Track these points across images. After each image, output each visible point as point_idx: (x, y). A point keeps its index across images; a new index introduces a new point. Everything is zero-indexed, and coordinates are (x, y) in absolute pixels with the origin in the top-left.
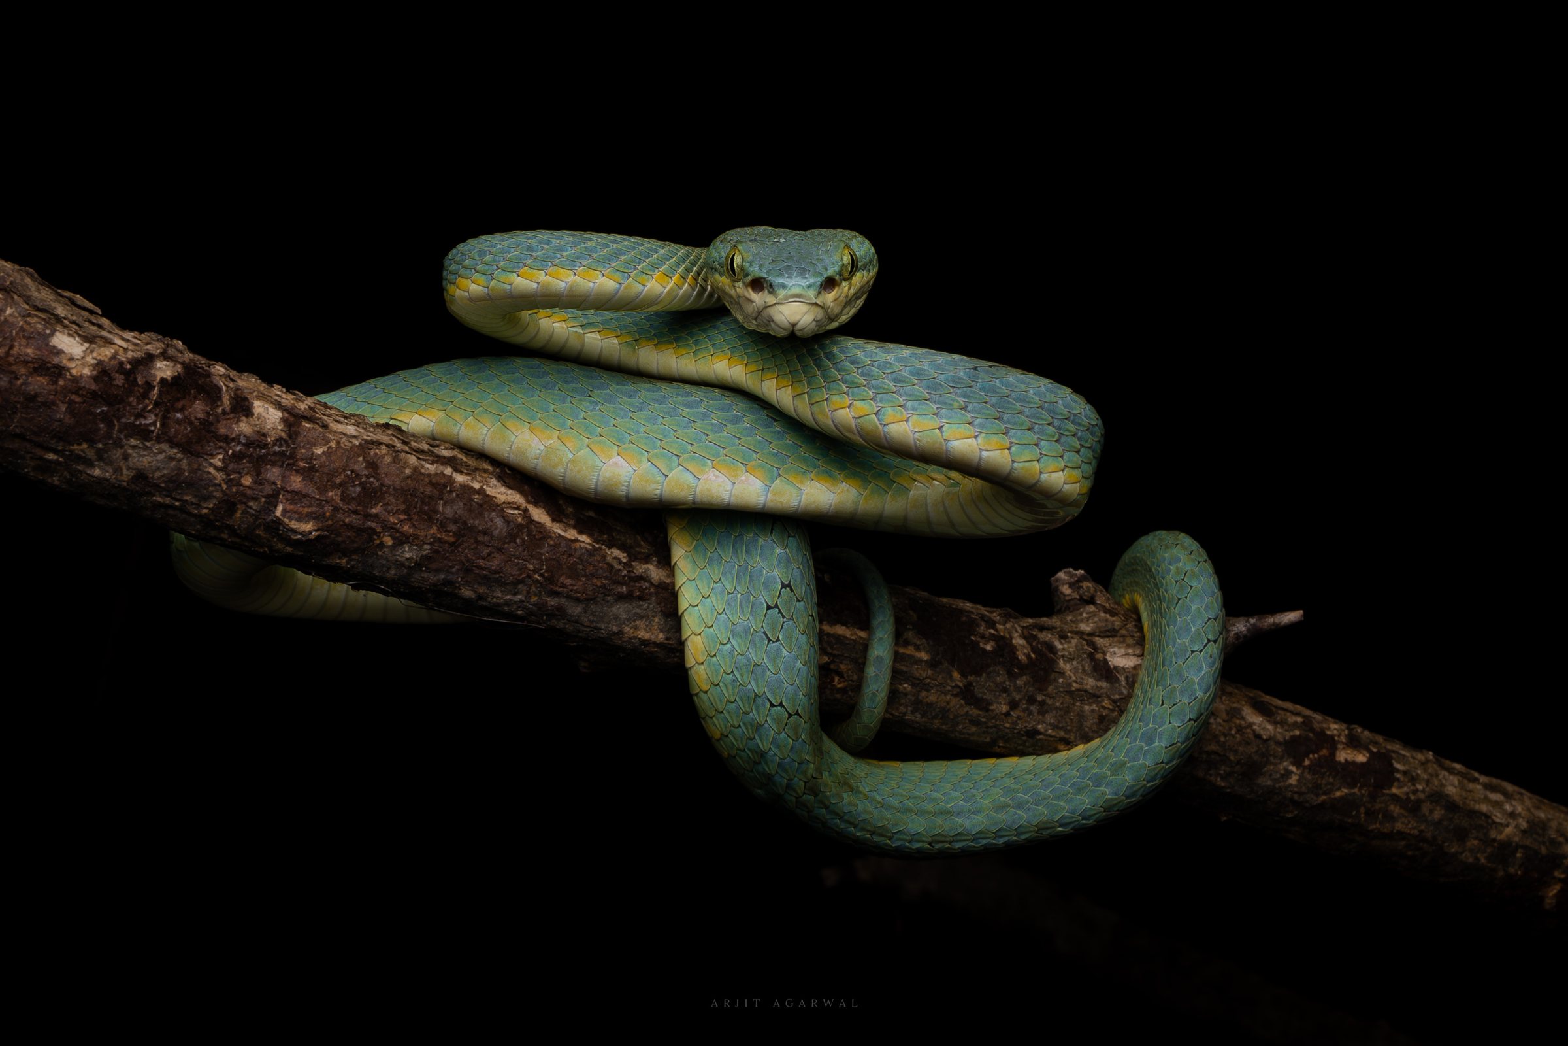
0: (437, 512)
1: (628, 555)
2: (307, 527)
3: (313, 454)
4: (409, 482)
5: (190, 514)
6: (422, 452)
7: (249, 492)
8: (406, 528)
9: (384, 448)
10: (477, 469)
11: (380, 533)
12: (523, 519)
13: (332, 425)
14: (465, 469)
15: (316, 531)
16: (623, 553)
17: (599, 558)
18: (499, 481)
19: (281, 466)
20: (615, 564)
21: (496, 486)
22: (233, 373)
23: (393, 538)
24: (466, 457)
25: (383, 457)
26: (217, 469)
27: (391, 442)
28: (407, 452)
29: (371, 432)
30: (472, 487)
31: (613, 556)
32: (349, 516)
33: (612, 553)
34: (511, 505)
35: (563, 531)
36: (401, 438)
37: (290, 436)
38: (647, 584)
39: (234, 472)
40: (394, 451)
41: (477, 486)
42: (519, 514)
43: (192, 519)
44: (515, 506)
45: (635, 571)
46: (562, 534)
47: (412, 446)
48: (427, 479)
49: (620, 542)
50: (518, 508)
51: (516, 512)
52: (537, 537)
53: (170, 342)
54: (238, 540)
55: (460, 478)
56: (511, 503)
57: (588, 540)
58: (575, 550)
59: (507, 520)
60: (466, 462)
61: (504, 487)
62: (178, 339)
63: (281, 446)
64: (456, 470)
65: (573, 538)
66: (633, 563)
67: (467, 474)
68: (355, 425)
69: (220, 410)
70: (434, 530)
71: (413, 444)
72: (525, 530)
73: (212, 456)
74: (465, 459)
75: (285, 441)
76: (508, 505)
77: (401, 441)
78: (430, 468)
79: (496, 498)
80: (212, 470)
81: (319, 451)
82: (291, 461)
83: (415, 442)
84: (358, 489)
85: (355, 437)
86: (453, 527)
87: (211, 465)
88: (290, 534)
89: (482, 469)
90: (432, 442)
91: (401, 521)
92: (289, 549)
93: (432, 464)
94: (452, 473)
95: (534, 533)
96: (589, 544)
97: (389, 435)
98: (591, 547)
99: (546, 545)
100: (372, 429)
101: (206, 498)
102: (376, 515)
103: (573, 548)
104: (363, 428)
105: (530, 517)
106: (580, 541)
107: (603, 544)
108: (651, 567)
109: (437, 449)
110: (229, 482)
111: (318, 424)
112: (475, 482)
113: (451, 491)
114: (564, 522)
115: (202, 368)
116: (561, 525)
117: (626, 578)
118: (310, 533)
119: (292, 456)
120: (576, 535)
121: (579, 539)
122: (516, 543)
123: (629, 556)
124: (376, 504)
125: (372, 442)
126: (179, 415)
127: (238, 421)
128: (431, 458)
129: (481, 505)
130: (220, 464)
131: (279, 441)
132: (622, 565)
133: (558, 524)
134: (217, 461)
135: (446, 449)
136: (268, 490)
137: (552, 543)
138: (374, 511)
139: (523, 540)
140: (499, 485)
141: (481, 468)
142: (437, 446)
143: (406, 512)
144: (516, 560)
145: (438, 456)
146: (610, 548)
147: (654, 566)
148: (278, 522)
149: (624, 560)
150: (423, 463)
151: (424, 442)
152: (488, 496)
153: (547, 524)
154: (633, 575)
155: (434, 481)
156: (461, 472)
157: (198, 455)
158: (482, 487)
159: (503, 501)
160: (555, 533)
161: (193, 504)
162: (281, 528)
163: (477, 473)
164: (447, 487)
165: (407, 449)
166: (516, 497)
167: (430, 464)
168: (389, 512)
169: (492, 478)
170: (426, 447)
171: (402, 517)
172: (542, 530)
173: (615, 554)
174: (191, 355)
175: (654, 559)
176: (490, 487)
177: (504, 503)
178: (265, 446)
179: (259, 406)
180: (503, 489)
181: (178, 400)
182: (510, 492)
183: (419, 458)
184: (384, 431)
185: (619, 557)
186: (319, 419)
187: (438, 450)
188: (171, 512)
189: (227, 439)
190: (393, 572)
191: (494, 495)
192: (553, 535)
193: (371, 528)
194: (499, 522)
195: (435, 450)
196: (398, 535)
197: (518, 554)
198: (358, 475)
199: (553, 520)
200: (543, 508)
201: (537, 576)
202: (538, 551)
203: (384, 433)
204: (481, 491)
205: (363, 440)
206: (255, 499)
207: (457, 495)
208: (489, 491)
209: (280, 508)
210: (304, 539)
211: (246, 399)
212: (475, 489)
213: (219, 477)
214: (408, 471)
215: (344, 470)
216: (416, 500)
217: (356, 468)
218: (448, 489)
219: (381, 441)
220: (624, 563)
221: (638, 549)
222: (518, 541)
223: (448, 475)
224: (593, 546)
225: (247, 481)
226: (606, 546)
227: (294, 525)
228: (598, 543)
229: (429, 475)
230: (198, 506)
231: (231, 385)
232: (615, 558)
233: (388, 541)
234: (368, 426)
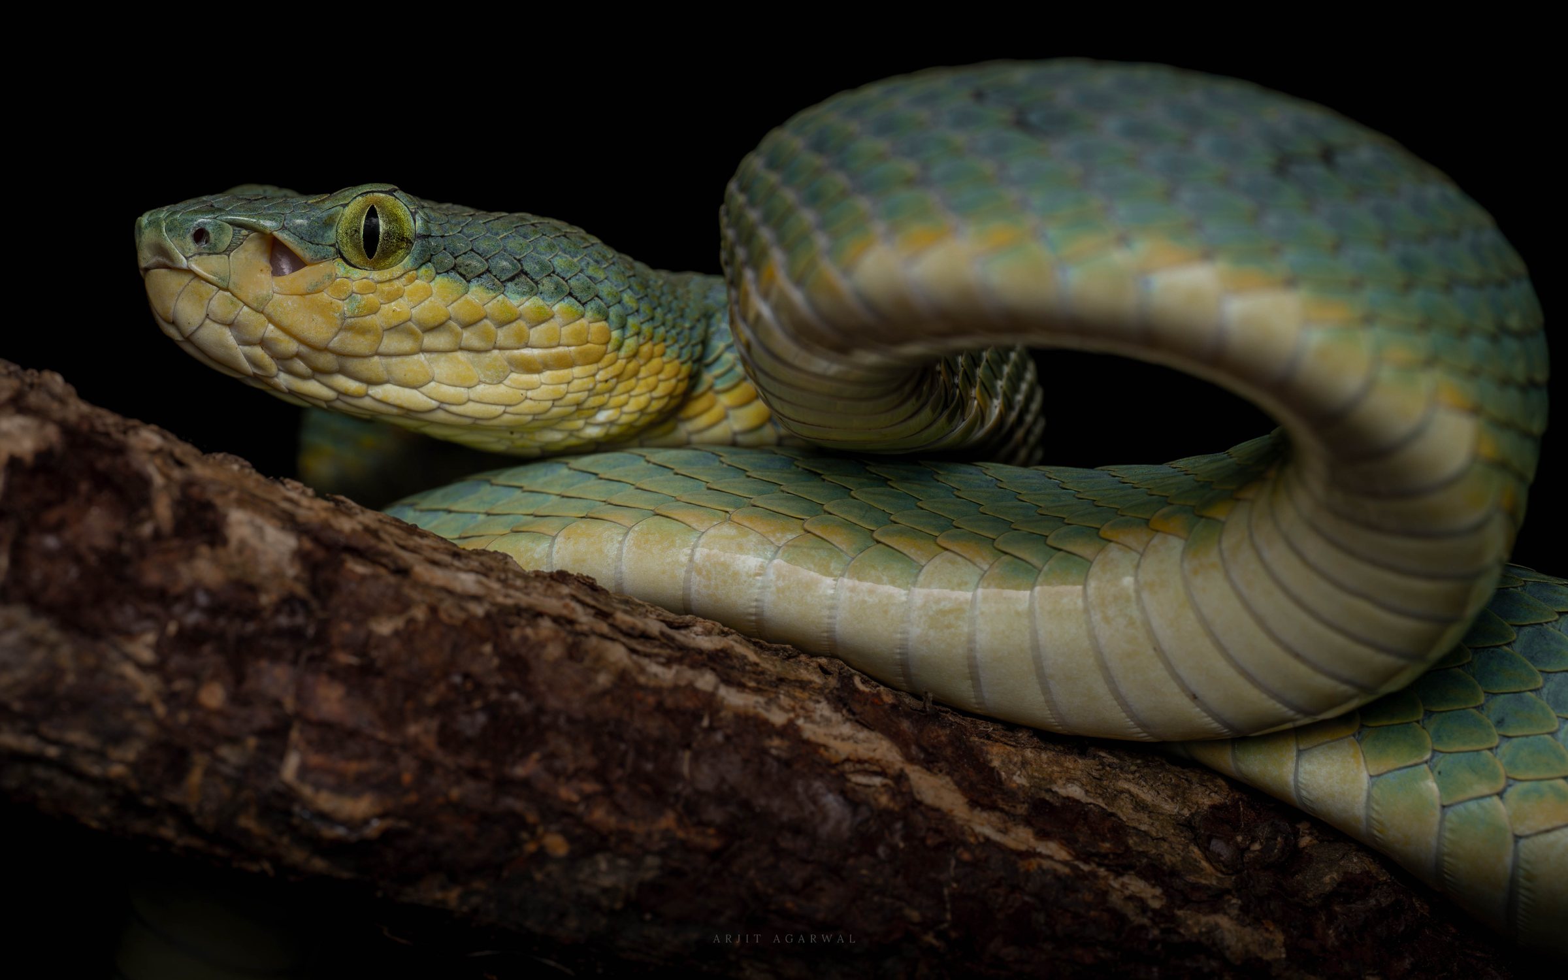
0: (677, 776)
1: (1165, 892)
2: (360, 806)
3: (370, 634)
4: (607, 703)
5: (81, 776)
6: (645, 636)
7: (218, 724)
8: (600, 815)
9: (546, 624)
10: (781, 680)
11: (535, 826)
12: (893, 797)
13: (422, 570)
14: (750, 679)
15: (382, 816)
16: (1153, 886)
17: (1088, 897)
18: (836, 710)
19: (294, 662)
20: (1130, 910)
21: (828, 721)
22: (182, 449)
23: (570, 839)
24: (759, 656)
25: (542, 645)
26: (142, 667)
27: (565, 612)
28: (603, 636)
29: (517, 589)
30: (766, 722)
31: (1127, 893)
32: (458, 782)
33: (1123, 885)
34: (867, 766)
35: (1000, 831)
36: (593, 603)
37: (314, 590)
38: (1214, 964)
39: (183, 673)
40: (570, 633)
41: (778, 718)
42: (884, 786)
43: (90, 791)
44: (875, 768)
45: (1182, 931)
46: (996, 837)
47: (618, 623)
48: (651, 700)
49: (1145, 860)
50: (882, 773)
51: (877, 781)
52: (929, 842)
53: (36, 381)
54: (196, 843)
55: (733, 699)
56: (865, 761)
57: (1063, 855)
58: (1028, 874)
59: (852, 799)
60: (757, 664)
61: (848, 725)
62: (54, 369)
63: (292, 613)
64: (728, 681)
65: (1023, 848)
66: (1180, 913)
67: (757, 691)
68: (477, 572)
69: (147, 529)
70: (668, 820)
71: (621, 617)
72: (899, 825)
73: (130, 635)
74: (752, 657)
75: (304, 603)
76: (858, 766)
77: (592, 611)
78: (666, 675)
79: (826, 747)
80: (129, 671)
81: (384, 627)
82: (317, 651)
83: (626, 612)
84: (481, 718)
85: (476, 598)
86: (715, 814)
87: (128, 657)
88: (317, 824)
89: (796, 681)
90: (671, 616)
91: (587, 798)
92: (319, 864)
93: (668, 663)
94: (716, 688)
95: (922, 833)
96: (1065, 863)
97: (561, 597)
98: (1067, 870)
99: (953, 862)
100: (519, 583)
101: (119, 737)
102: (526, 783)
103: (1022, 870)
104: (499, 580)
105: (911, 793)
106: (1040, 855)
107: (1099, 865)
108: (1224, 921)
109: (683, 632)
110: (171, 698)
111: (385, 566)
112: (775, 709)
113: (712, 729)
114: (1002, 810)
115: (107, 435)
116: (994, 817)
117: (1159, 947)
118: (366, 822)
119: (321, 638)
120: (1033, 842)
121: (1039, 850)
122: (874, 854)
123: (1168, 892)
124: (525, 755)
125: (519, 610)
126: (51, 542)
127: (191, 556)
128: (667, 652)
129: (787, 764)
130: (147, 656)
131: (289, 602)
132: (1150, 914)
133: (985, 815)
134: (143, 648)
135: (708, 633)
136: (263, 717)
137: (966, 856)
138: (520, 771)
139: (893, 848)
140: (836, 717)
141: (792, 678)
142: (686, 626)
143: (599, 775)
144: (876, 899)
145: (684, 649)
146: (1118, 874)
147: (1231, 918)
148: (288, 795)
149: (1156, 904)
150: (645, 662)
151: (654, 616)
152: (807, 742)
153: (956, 813)
154: (1175, 938)
155: (669, 702)
156: (741, 687)
157: (95, 634)
158: (791, 722)
159: (843, 757)
160: (976, 836)
161: (88, 751)
162: (296, 809)
163: (783, 690)
164: (701, 718)
165: (604, 628)
166: (882, 749)
167: (663, 665)
168: (556, 774)
169: (818, 702)
170: (654, 626)
171: (590, 787)
172: (941, 827)
173: (1132, 888)
174: (85, 408)
175: (1234, 901)
176: (813, 722)
177: (848, 760)
178: (253, 613)
179: (240, 523)
180: (847, 729)
181: (48, 505)
182: (863, 734)
183: (633, 651)
184: (549, 586)
185: (1143, 895)
186: (387, 555)
187: (685, 636)
188: (40, 772)
189: (163, 597)
190: (572, 923)
191: (822, 740)
192: (972, 840)
193: (512, 814)
194: (832, 802)
195: (679, 636)
196: (579, 831)
197: (880, 881)
198: (479, 687)
199: (974, 804)
200: (948, 774)
201: (930, 938)
202: (932, 875)
203: (549, 592)
204: (789, 731)
205: (494, 604)
206: (233, 740)
207: (727, 738)
208: (809, 731)
209: (292, 762)
210: (354, 837)
211: (208, 506)
212: (773, 725)
213: (147, 686)
214: (603, 679)
215: (446, 675)
216: (623, 747)
217: (476, 668)
218: (705, 722)
219: (540, 609)
220: (1154, 911)
221: (1191, 879)
222: (881, 851)
223: (704, 693)
224: (1075, 868)
225: (214, 696)
226: (1109, 868)
227: (326, 801)
228: (1086, 862)
229: (658, 691)
230: (101, 756)
231: (177, 474)
232: (1131, 898)
233: (557, 845)
234: (510, 575)
